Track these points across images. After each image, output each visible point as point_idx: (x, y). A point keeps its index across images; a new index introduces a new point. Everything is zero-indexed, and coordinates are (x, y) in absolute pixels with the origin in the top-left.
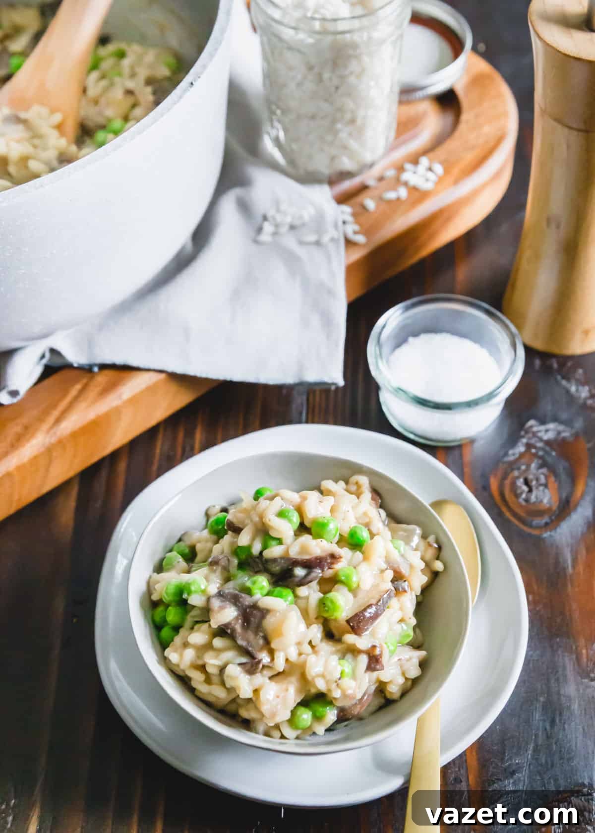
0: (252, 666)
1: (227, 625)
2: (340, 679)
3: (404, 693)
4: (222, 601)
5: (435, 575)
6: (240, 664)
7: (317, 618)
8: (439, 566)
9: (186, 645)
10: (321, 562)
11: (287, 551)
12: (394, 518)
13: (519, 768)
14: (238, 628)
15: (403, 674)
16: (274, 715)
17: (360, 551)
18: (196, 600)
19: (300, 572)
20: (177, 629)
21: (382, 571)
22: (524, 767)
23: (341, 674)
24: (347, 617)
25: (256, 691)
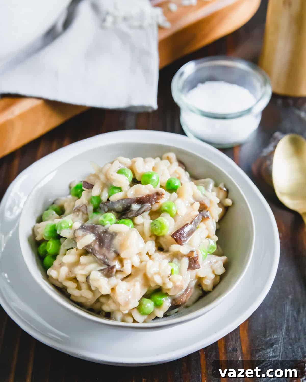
0: (109, 271)
1: (88, 246)
2: (171, 275)
3: (215, 286)
4: (84, 231)
5: (227, 209)
6: (99, 271)
7: (151, 236)
8: (228, 202)
9: (61, 265)
10: (150, 199)
11: (126, 195)
12: (194, 177)
13: (277, 341)
14: (97, 247)
15: (213, 272)
16: (127, 303)
17: (176, 192)
18: (65, 233)
19: (135, 207)
20: (54, 256)
21: (192, 204)
22: (280, 340)
23: (172, 271)
24: (172, 233)
25: (113, 289)
